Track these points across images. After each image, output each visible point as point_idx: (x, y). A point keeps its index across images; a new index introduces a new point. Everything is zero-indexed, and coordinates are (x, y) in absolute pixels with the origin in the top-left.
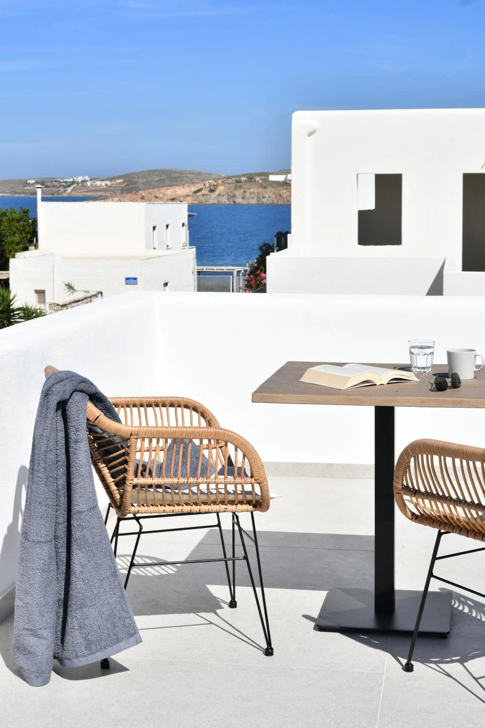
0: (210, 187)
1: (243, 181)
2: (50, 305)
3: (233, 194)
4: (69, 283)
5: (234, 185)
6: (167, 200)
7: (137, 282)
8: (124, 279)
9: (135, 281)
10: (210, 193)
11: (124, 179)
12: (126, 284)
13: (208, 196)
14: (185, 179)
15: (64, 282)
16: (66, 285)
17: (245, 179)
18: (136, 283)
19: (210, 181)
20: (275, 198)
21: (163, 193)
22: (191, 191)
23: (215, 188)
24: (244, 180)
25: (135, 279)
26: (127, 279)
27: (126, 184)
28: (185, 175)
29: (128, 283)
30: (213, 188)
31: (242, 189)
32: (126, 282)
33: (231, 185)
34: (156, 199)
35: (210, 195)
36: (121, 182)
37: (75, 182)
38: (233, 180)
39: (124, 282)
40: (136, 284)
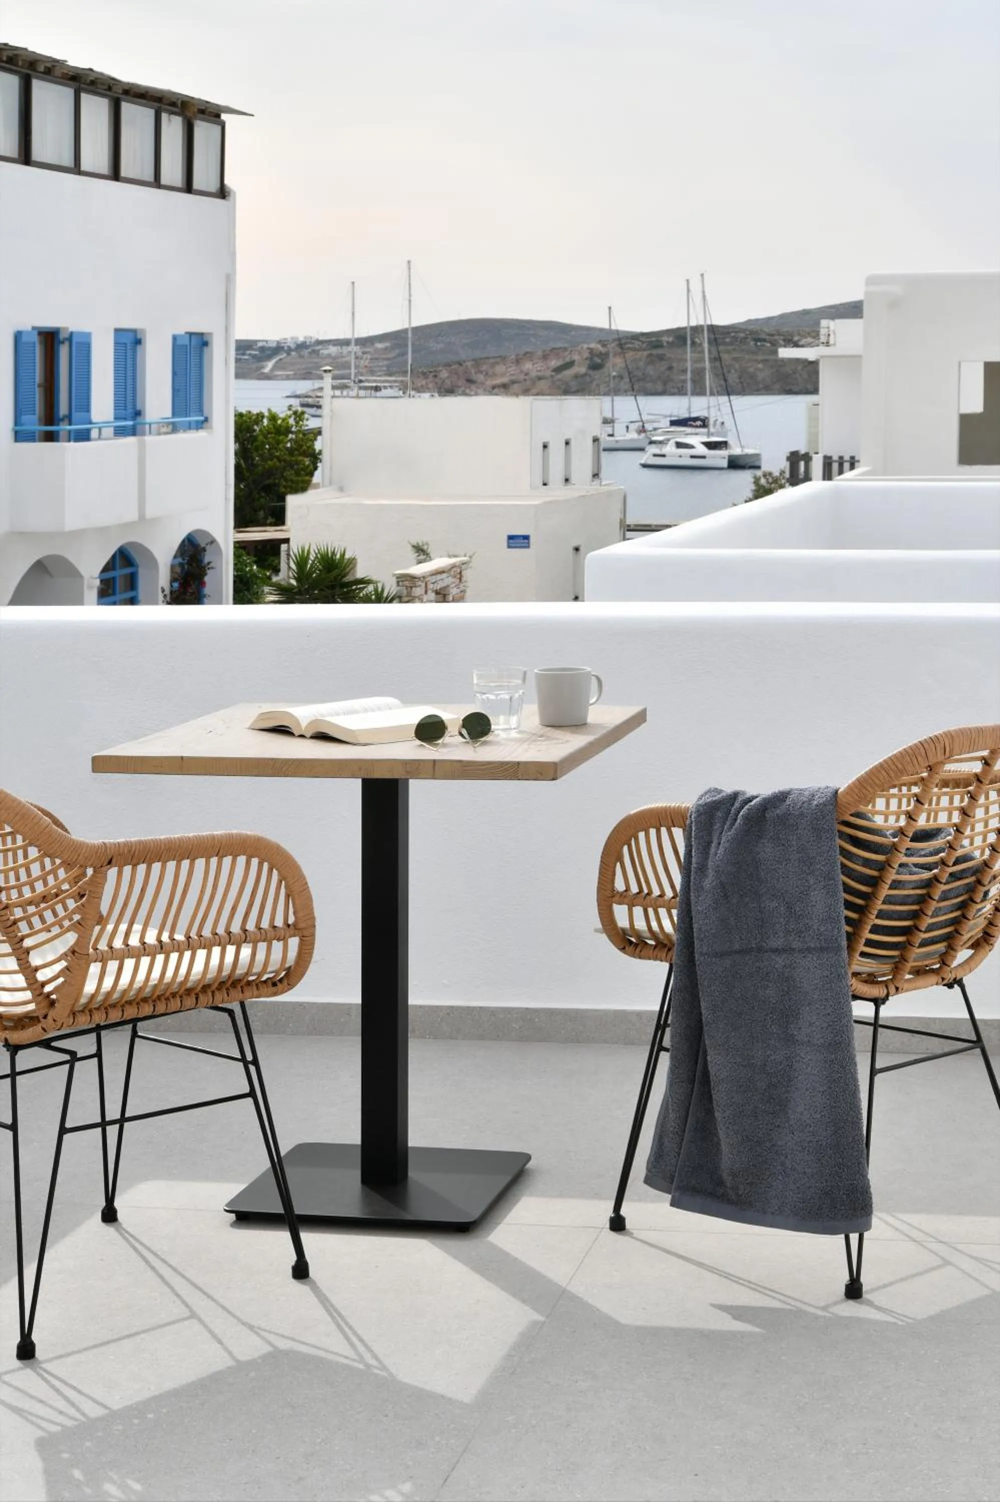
0: (591, 359)
1: (665, 344)
2: (398, 578)
3: (643, 374)
4: (418, 544)
5: (646, 353)
6: (494, 387)
7: (529, 543)
8: (506, 538)
9: (526, 541)
10: (590, 372)
11: (394, 341)
12: (509, 547)
13: (588, 379)
14: (533, 340)
15: (409, 543)
16: (414, 546)
17: (671, 339)
18: (527, 545)
19: (592, 346)
20: (737, 381)
21: (484, 373)
22: (548, 368)
23: (603, 360)
24: (668, 342)
25: (526, 538)
26: (511, 537)
27: (397, 351)
28: (532, 332)
29: (513, 545)
30: (599, 361)
31: (663, 363)
32: (508, 543)
33: (640, 353)
34: (468, 384)
35: (590, 376)
36: (386, 348)
37: (283, 347)
38: (643, 342)
39: (505, 544)
40: (528, 547)
